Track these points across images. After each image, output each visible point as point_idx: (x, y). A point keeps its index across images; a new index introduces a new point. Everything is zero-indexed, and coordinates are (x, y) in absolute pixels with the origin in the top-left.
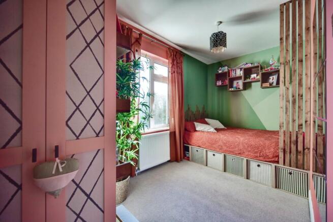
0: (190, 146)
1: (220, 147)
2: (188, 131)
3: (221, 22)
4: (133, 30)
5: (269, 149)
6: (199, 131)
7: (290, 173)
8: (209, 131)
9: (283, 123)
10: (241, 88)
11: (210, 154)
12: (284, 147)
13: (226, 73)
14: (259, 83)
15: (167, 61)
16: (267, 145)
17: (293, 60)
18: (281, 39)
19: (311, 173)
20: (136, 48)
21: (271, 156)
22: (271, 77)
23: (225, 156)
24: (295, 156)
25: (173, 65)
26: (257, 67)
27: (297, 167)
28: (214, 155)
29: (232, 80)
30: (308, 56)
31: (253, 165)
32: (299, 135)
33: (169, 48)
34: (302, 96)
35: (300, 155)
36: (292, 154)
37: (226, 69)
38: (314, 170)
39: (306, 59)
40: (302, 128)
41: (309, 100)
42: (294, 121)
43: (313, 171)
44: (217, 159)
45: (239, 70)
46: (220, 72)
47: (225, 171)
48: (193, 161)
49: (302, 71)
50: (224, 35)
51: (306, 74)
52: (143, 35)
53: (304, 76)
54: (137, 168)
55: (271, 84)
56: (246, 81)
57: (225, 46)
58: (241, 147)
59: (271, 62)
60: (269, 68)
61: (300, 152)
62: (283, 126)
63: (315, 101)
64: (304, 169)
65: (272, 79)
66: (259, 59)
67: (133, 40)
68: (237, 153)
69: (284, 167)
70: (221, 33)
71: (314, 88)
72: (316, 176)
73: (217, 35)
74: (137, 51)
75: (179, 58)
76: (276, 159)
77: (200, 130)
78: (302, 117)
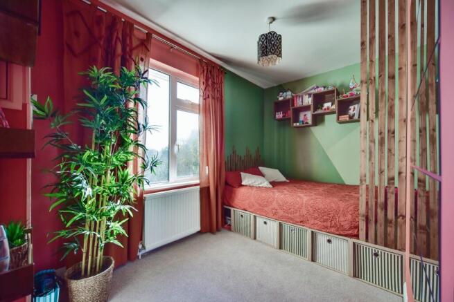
0: (232, 209)
1: (274, 211)
2: (230, 185)
3: (274, 19)
4: (135, 26)
5: (344, 215)
6: (246, 186)
7: (376, 255)
8: (261, 186)
9: (365, 176)
10: (310, 122)
11: (260, 221)
12: (367, 212)
13: (289, 100)
14: (335, 116)
15: (198, 79)
16: (341, 209)
17: (380, 77)
18: (363, 43)
19: (407, 255)
20: (141, 56)
21: (347, 226)
22: (352, 107)
23: (281, 225)
24: (383, 227)
25: (207, 86)
26: (332, 92)
27: (386, 245)
28: (265, 223)
29: (298, 111)
30: (404, 69)
31: (322, 239)
32: (389, 195)
33: (200, 60)
34: (394, 133)
35: (391, 227)
36: (378, 225)
37: (289, 95)
38: (413, 251)
39: (400, 74)
40: (394, 183)
41: (405, 140)
42: (381, 172)
43: (411, 253)
44: (268, 229)
45: (307, 96)
46: (281, 99)
47: (280, 248)
48: (236, 231)
49: (394, 94)
50: (279, 38)
51: (400, 99)
52: (154, 35)
53: (397, 101)
54: (140, 246)
55: (351, 117)
56: (316, 113)
57: (279, 55)
58: (304, 212)
59: (351, 84)
60: (348, 94)
61: (391, 222)
62: (365, 180)
63: (414, 141)
64: (396, 249)
65: (352, 109)
66: (334, 81)
67: (135, 43)
68: (298, 220)
69: (367, 244)
70: (272, 34)
71: (413, 119)
72: (415, 261)
73: (266, 38)
74: (142, 60)
75: (218, 77)
76: (355, 232)
77: (247, 184)
78: (394, 166)
